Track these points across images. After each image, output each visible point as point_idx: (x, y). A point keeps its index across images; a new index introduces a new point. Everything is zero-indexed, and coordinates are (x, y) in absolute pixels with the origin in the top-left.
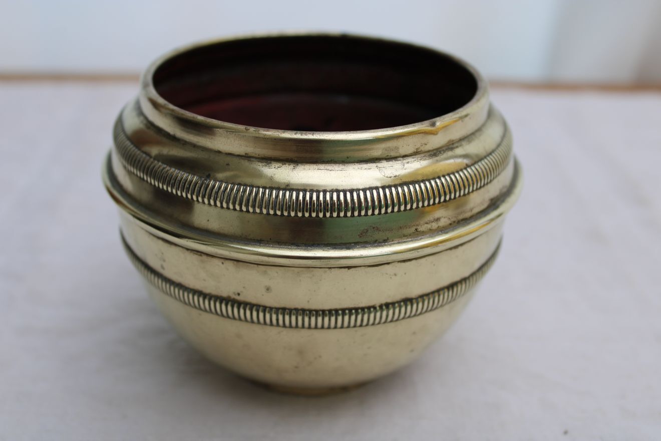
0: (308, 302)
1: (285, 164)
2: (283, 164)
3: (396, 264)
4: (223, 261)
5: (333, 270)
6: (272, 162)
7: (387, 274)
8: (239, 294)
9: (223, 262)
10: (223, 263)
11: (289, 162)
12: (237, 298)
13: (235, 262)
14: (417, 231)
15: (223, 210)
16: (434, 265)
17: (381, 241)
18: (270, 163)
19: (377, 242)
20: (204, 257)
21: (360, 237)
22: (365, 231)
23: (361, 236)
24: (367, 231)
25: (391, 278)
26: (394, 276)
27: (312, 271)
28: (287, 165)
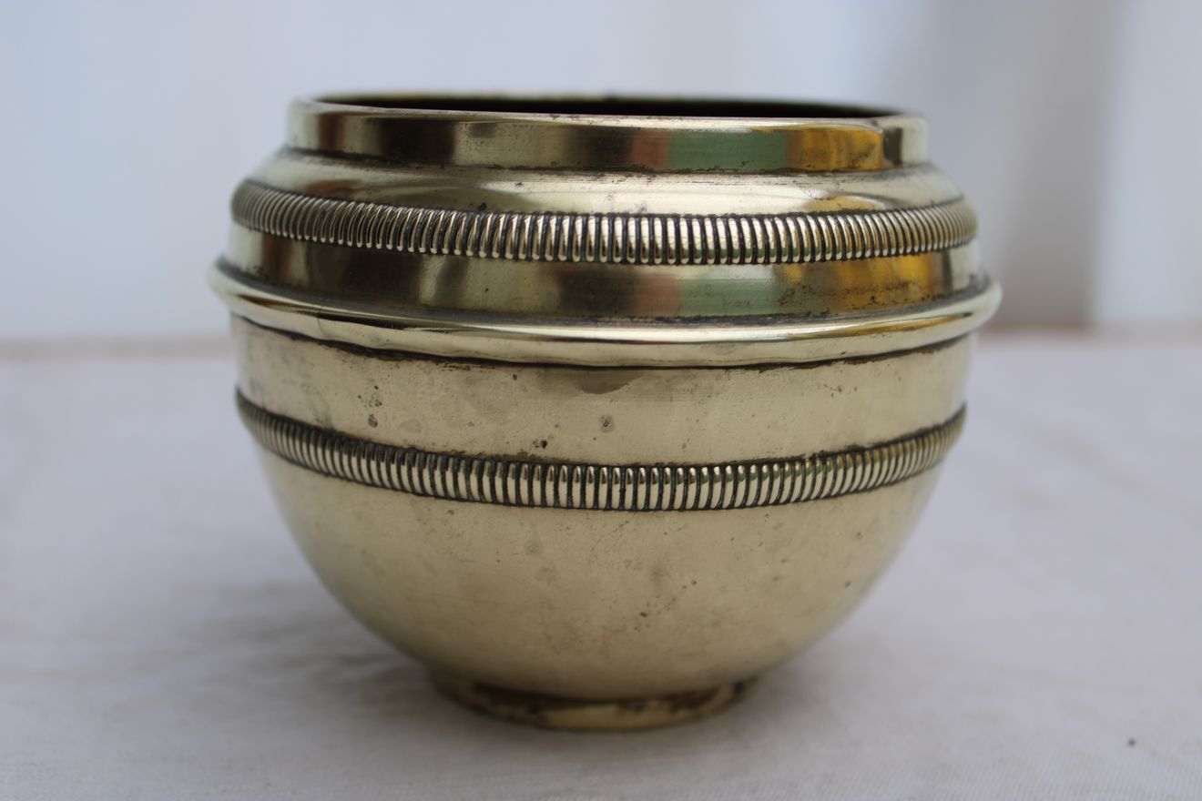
0: (684, 446)
1: (631, 176)
2: (627, 177)
3: (841, 365)
4: (514, 371)
5: (733, 372)
6: (607, 174)
7: (826, 386)
8: (544, 444)
9: (516, 374)
10: (515, 377)
11: (639, 172)
12: (542, 453)
13: (542, 371)
14: (874, 302)
15: (518, 264)
16: (900, 379)
17: (817, 314)
18: (602, 175)
19: (811, 315)
20: (476, 371)
21: (782, 304)
22: (790, 293)
23: (782, 302)
24: (794, 293)
25: (832, 395)
26: (838, 392)
27: (695, 376)
28: (635, 177)
